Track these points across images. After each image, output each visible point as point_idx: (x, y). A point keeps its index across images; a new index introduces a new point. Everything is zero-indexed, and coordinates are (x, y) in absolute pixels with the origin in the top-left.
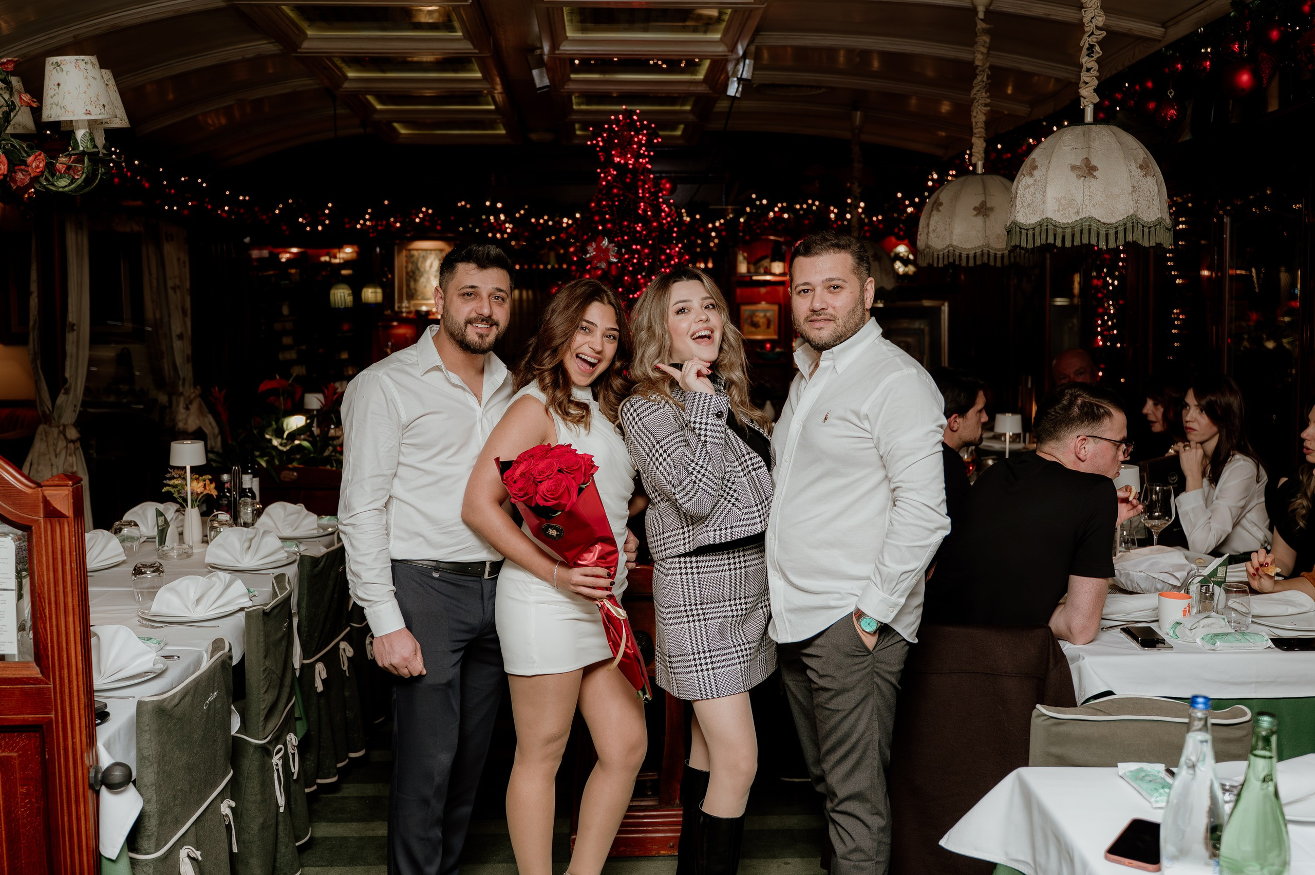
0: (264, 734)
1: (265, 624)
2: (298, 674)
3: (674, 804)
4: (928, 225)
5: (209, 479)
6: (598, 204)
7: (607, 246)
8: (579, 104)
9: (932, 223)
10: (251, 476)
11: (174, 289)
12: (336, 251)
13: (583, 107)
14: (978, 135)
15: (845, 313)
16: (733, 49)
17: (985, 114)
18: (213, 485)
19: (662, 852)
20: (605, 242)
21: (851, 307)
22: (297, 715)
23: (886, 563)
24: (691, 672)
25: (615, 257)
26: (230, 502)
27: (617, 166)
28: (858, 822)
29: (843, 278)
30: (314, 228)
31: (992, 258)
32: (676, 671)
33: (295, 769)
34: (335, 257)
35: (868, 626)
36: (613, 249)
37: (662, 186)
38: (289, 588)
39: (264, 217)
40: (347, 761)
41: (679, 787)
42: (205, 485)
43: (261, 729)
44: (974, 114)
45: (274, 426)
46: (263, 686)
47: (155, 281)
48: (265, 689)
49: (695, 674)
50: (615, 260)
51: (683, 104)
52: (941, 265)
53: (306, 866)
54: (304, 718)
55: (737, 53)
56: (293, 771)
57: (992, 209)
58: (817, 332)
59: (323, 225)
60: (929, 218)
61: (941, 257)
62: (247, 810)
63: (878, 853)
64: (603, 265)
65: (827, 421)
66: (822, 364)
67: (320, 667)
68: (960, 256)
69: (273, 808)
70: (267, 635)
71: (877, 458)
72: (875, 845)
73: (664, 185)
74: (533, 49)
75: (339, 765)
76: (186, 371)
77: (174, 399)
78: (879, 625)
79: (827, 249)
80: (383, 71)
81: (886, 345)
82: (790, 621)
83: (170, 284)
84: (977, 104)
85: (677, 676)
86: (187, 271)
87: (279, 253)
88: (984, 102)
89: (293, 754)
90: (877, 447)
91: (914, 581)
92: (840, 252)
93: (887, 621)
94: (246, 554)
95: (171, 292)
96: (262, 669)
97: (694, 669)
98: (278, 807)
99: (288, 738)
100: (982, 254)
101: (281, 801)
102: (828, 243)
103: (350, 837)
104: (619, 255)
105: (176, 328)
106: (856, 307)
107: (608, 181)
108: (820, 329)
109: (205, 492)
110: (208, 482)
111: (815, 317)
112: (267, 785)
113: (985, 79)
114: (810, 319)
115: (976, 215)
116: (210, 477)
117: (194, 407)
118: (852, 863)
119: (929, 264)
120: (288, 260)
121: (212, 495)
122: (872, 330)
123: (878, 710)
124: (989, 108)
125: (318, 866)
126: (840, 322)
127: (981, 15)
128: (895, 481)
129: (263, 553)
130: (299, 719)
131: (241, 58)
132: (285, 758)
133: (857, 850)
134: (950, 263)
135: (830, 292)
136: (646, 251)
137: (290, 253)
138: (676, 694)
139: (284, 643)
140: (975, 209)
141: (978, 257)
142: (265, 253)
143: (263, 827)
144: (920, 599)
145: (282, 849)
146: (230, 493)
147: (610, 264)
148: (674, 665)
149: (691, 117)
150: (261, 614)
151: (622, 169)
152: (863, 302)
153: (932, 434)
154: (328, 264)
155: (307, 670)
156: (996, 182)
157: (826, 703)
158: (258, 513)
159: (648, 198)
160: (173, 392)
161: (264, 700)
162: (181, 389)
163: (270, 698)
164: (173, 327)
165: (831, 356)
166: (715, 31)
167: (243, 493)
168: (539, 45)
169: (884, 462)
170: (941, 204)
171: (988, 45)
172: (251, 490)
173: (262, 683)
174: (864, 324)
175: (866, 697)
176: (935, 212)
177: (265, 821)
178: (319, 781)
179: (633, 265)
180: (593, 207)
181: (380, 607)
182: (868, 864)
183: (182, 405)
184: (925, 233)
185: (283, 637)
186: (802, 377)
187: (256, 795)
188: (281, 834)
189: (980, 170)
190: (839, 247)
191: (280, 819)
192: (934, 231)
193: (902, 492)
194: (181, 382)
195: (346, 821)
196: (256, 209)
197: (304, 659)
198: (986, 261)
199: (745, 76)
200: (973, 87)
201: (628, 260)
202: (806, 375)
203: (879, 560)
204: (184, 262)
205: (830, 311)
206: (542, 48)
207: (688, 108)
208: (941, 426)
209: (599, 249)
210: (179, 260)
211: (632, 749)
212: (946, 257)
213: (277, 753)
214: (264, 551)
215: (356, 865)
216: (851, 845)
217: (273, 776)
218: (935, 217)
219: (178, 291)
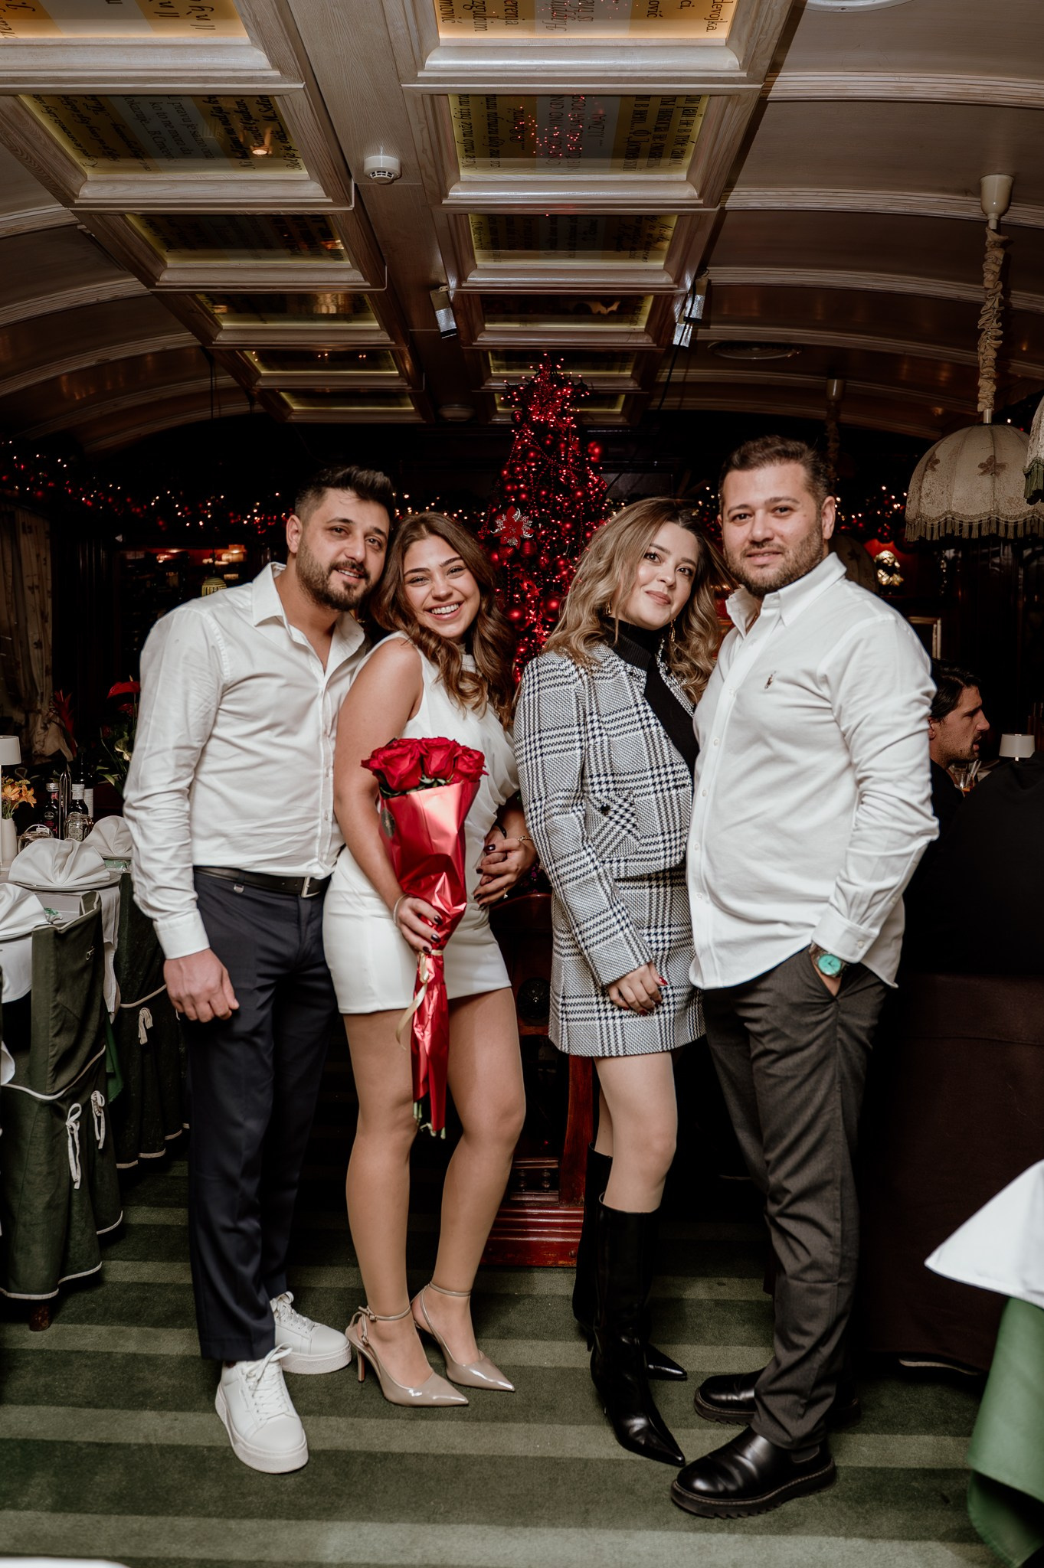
0: (53, 1088)
1: (57, 948)
2: (112, 1019)
3: (578, 1201)
4: (920, 488)
5: (27, 785)
6: (511, 471)
7: (520, 519)
8: (498, 368)
9: (925, 485)
10: (82, 786)
11: (31, 588)
12: (219, 551)
13: (503, 372)
14: (987, 376)
15: (798, 543)
16: (679, 280)
17: (995, 349)
18: (31, 792)
19: (561, 1262)
20: (517, 515)
21: (805, 534)
22: (108, 1070)
23: (853, 880)
24: (593, 1019)
25: (529, 532)
26: (56, 817)
27: (535, 426)
28: (815, 1230)
29: (793, 497)
30: (195, 524)
31: (1002, 528)
32: (570, 1016)
33: (101, 1136)
34: (220, 559)
35: (828, 968)
36: (527, 523)
37: (589, 451)
38: (95, 907)
39: (138, 510)
40: (180, 1132)
41: (584, 1180)
42: (21, 791)
43: (49, 1081)
44: (982, 350)
45: (127, 737)
46: (53, 1028)
47: (10, 580)
48: (56, 1030)
49: (597, 1022)
50: (529, 536)
51: (622, 369)
52: (935, 537)
53: (114, 1260)
54: (118, 1076)
55: (684, 286)
56: (98, 1138)
57: (1003, 466)
58: (759, 571)
59: (205, 519)
60: (921, 481)
61: (936, 527)
62: (29, 1183)
63: (842, 1271)
64: (515, 542)
65: (770, 687)
66: (764, 613)
67: (145, 1013)
68: (961, 525)
69: (65, 1183)
70: (59, 963)
71: (837, 736)
72: (837, 1261)
73: (593, 449)
74: (437, 285)
75: (169, 1137)
76: (44, 683)
77: (31, 716)
78: (844, 964)
79: (769, 458)
80: (263, 320)
81: (851, 586)
82: (720, 959)
83: (27, 582)
84: (985, 337)
85: (570, 1024)
86: (48, 570)
87: (157, 555)
88: (994, 334)
89: (99, 1118)
90: (837, 721)
91: (891, 904)
92: (788, 461)
93: (855, 959)
94: (60, 872)
95: (28, 592)
96: (52, 1005)
97: (596, 1015)
98: (72, 1182)
99: (93, 1097)
100: (990, 523)
101: (76, 1175)
102: (772, 450)
103: (173, 1226)
104: (534, 529)
105: (34, 635)
106: (811, 535)
107: (524, 445)
108: (762, 566)
109: (21, 801)
110: (24, 788)
111: (756, 550)
112: (57, 1152)
113: (996, 305)
114: (748, 553)
115: (982, 474)
116: (28, 782)
117: (53, 727)
118: (805, 1285)
119: (920, 537)
120: (166, 561)
121: (29, 804)
122: (832, 567)
123: (843, 1077)
124: (1001, 342)
125: (128, 1260)
126: (791, 555)
127: (993, 225)
128: (864, 768)
129: (79, 870)
130: (112, 1076)
131: (95, 300)
132: (86, 1121)
133: (814, 1266)
134: (947, 535)
135: (777, 517)
136: (568, 526)
137: (168, 554)
138: (565, 1049)
139: (87, 977)
140: (981, 466)
141: (983, 526)
142: (141, 555)
143: (50, 1206)
144: (899, 929)
145: (77, 1236)
146: (57, 805)
147: (523, 540)
148: (569, 1009)
149: (631, 385)
150: (52, 936)
151: (541, 429)
152: (820, 529)
153: (916, 704)
154: (211, 566)
155: (126, 1018)
156: (1008, 434)
157: (768, 1067)
158: (87, 829)
159: (572, 464)
160: (30, 710)
161: (54, 1045)
162: (39, 707)
163: (64, 1042)
164: (30, 633)
165: (776, 601)
166: (657, 258)
167: (73, 806)
168: (444, 281)
169: (846, 742)
170: (937, 462)
171: (1001, 262)
172: (82, 802)
173: (51, 1023)
174: (822, 559)
175: (825, 1058)
176: (929, 472)
177: (52, 1198)
178: (142, 1155)
179: (552, 543)
180: (506, 476)
181: (179, 919)
182: (828, 1286)
183: (39, 724)
184: (917, 499)
185: (83, 970)
186: (738, 632)
187: (41, 1165)
188: (76, 1217)
189: (987, 419)
190: (787, 455)
191: (75, 1197)
192: (927, 495)
193: (874, 783)
194: (39, 698)
195: (171, 1206)
196: (129, 500)
197: (123, 1002)
198: (995, 532)
199: (694, 315)
200: (980, 316)
201: (545, 537)
202: (743, 632)
203: (840, 876)
204: (45, 559)
205: (777, 540)
206: (447, 284)
207: (628, 373)
208: (927, 694)
209: (510, 522)
210: (38, 556)
211: (506, 1114)
212: (942, 528)
213: (72, 1115)
214: (80, 869)
215: (175, 1261)
216: (805, 1260)
217: (67, 1143)
218: (930, 478)
219: (36, 591)
